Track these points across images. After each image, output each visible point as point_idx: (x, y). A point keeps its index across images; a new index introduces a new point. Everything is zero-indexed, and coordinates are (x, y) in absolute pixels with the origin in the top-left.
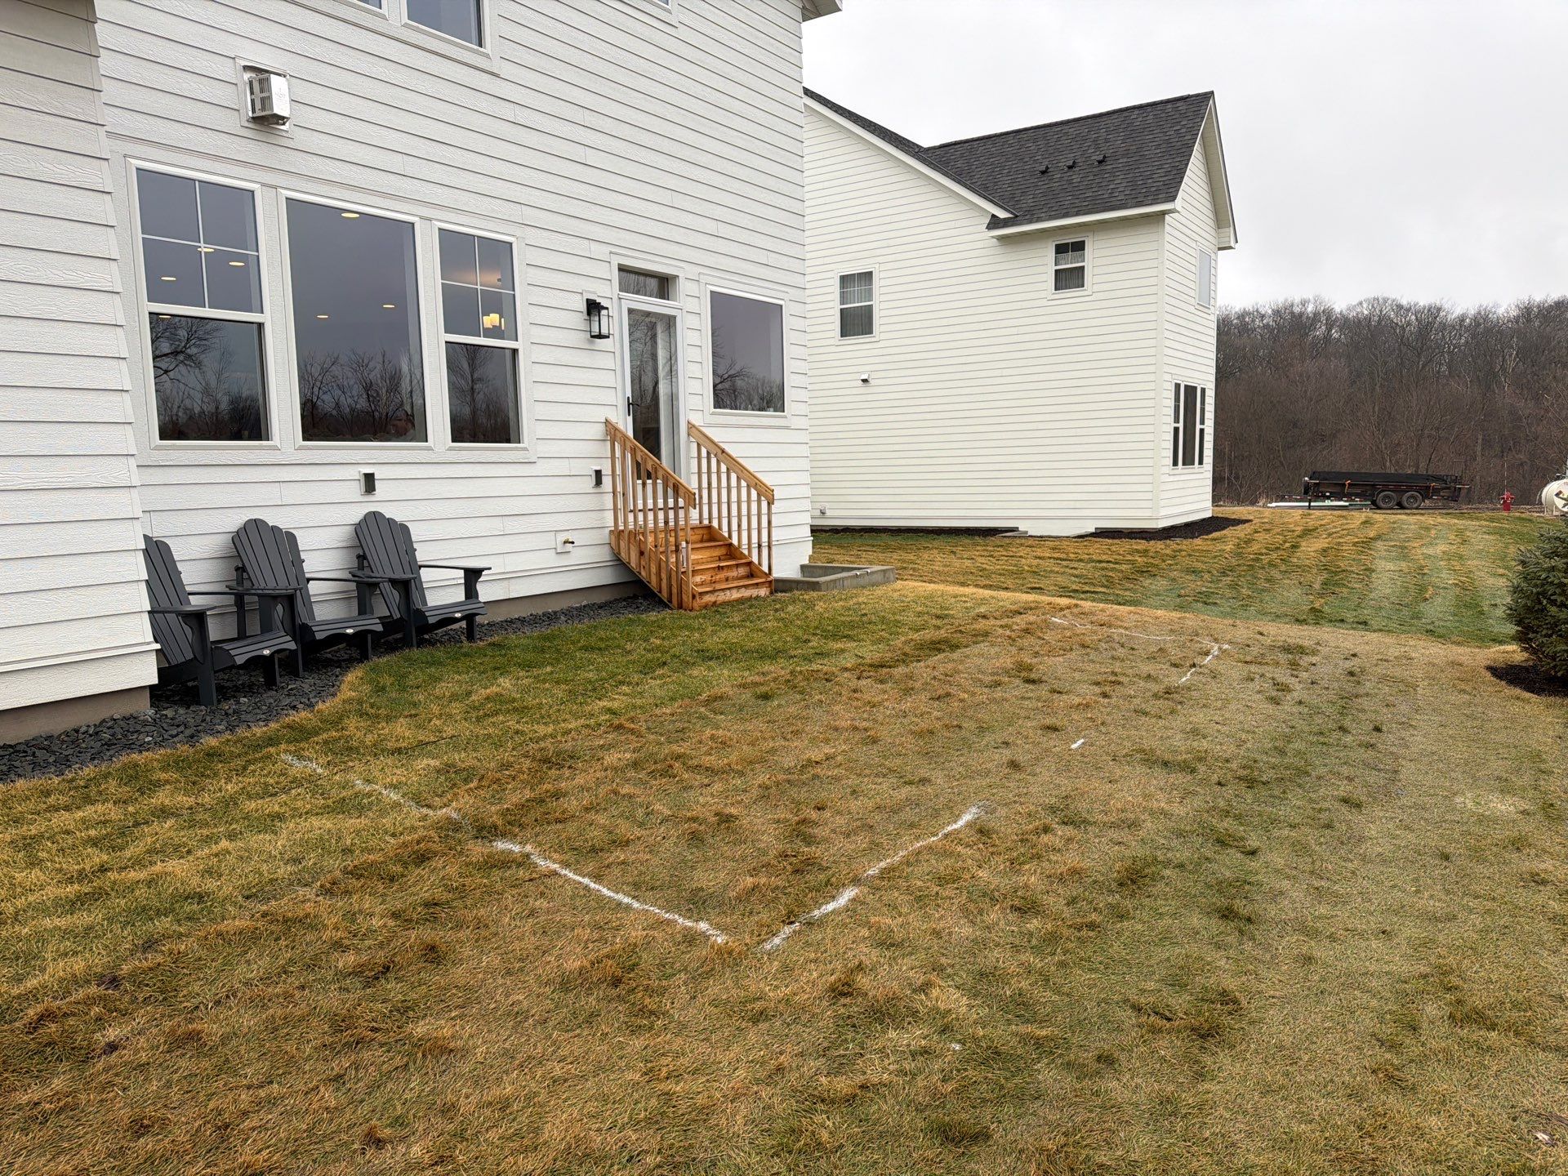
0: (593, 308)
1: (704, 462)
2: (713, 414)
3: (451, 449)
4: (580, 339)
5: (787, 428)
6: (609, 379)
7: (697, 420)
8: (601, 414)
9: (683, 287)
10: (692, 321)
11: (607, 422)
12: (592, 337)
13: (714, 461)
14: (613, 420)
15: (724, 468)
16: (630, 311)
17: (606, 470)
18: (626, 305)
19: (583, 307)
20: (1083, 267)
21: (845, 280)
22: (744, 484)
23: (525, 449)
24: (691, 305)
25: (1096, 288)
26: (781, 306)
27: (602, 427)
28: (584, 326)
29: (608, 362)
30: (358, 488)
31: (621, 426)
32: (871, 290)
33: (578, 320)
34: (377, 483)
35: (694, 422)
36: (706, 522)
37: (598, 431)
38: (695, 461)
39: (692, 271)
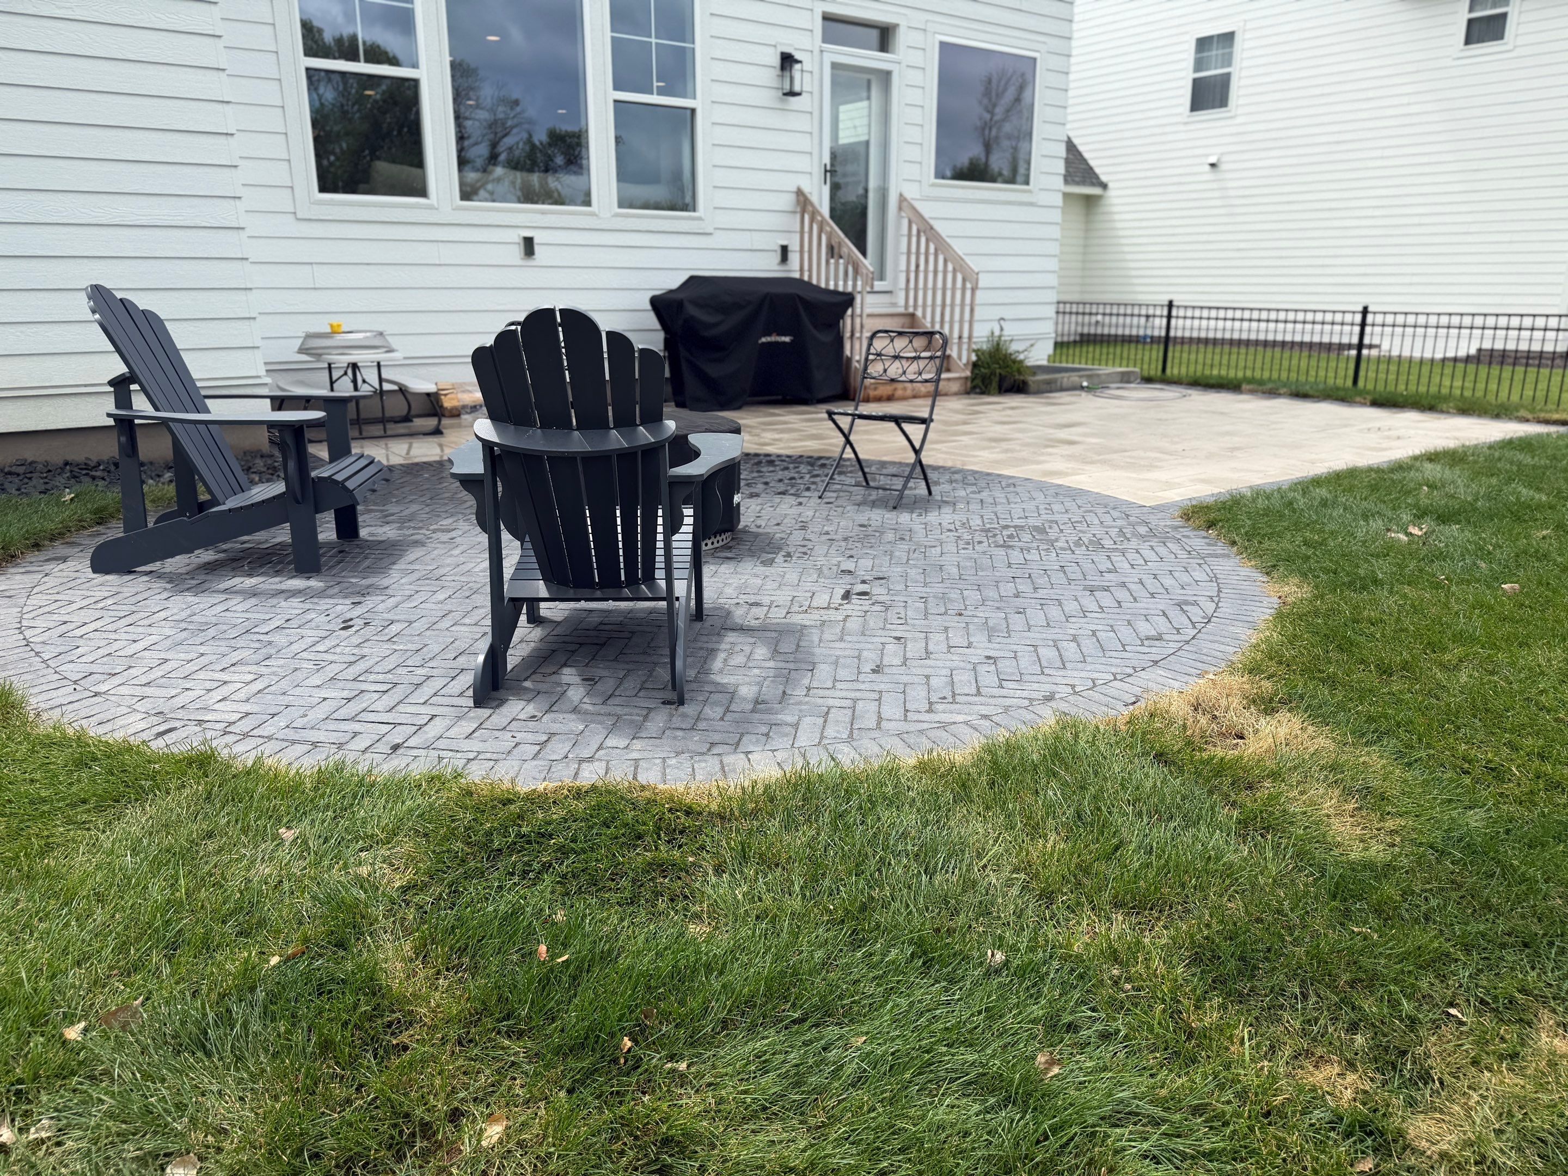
0: (787, 61)
1: (914, 240)
2: (933, 185)
3: (616, 215)
4: (769, 97)
5: (1031, 204)
6: (804, 143)
7: (911, 192)
8: (792, 183)
9: (903, 39)
10: (915, 77)
11: (799, 193)
12: (785, 94)
13: (923, 240)
14: (806, 189)
15: (932, 248)
16: (835, 66)
17: (794, 246)
18: (828, 59)
19: (776, 61)
20: (1504, 16)
21: (1203, 44)
22: (950, 267)
23: (700, 219)
24: (916, 58)
25: (1520, 41)
26: (1035, 60)
27: (793, 197)
28: (775, 83)
29: (803, 123)
30: (518, 250)
31: (814, 199)
32: (1231, 54)
33: (769, 76)
34: (537, 248)
35: (908, 195)
36: (911, 310)
37: (787, 201)
38: (905, 240)
39: (919, 19)
